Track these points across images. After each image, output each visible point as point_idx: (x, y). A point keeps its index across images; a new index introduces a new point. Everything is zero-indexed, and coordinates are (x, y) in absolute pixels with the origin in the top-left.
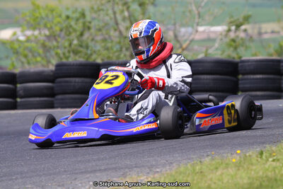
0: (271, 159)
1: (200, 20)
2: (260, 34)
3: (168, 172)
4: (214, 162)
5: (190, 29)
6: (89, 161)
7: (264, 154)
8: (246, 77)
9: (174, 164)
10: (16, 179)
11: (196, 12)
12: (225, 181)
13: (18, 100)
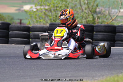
1: (122, 6)
3: (102, 80)
5: (116, 10)
9: (105, 76)
11: (120, 2)
13: (31, 40)
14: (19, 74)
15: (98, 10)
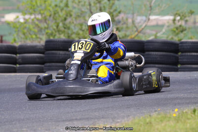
1: (152, 11)
2: (195, 23)
3: (126, 122)
4: (160, 116)
5: (144, 18)
7: (197, 112)
8: (184, 54)
9: (131, 117)
10: (15, 124)
13: (18, 66)
14: (3, 117)
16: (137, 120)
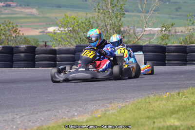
0: (184, 97)
2: (176, 32)
4: (156, 97)
5: (141, 29)
6: (93, 95)
7: (180, 94)
8: (170, 54)
12: (161, 107)
13: (57, 62)
15: (122, 29)
16: (140, 100)
